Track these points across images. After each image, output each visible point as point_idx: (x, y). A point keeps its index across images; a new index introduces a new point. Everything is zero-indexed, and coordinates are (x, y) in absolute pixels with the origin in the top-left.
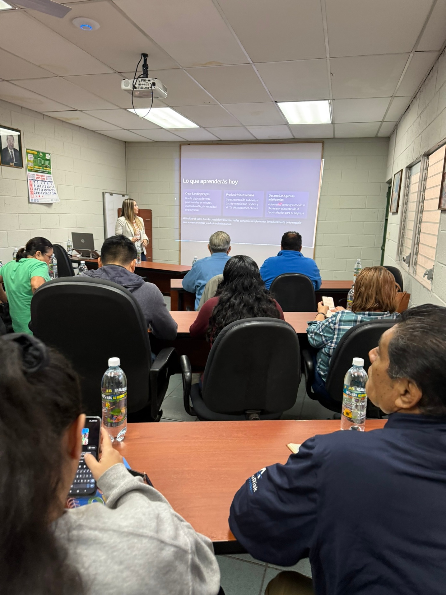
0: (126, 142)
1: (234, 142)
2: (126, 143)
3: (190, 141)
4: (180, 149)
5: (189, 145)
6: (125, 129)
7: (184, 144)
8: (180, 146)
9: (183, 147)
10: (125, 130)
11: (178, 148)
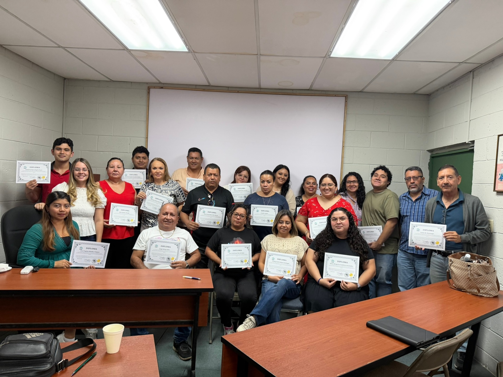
0: (65, 79)
1: (227, 89)
2: (66, 81)
3: (164, 84)
4: (149, 93)
5: (162, 88)
6: (59, 47)
7: (154, 88)
8: (149, 89)
9: (152, 91)
10: (61, 49)
11: (145, 92)
